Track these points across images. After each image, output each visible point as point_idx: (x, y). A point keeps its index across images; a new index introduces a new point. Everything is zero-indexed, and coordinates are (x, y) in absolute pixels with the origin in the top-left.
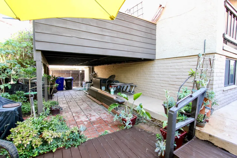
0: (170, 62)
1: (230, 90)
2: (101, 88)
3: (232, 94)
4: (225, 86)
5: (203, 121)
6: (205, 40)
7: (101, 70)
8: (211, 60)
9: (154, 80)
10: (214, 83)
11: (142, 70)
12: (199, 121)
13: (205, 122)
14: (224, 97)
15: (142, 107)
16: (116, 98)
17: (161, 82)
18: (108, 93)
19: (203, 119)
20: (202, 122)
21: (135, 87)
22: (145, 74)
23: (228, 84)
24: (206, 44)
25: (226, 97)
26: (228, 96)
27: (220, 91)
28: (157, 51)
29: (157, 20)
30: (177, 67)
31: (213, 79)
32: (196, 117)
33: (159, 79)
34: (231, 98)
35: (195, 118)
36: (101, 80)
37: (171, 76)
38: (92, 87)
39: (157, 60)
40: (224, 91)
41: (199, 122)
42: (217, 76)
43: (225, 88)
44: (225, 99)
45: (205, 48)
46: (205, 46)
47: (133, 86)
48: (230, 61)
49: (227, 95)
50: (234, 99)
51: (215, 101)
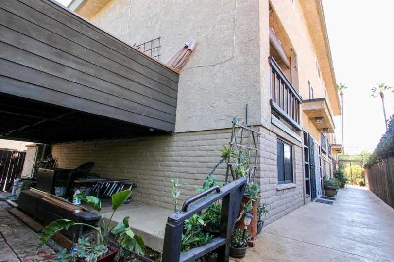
0: (198, 137)
1: (287, 191)
2: (53, 192)
3: (290, 198)
4: (279, 184)
5: (241, 243)
6: (247, 105)
7: (66, 152)
8: (254, 133)
9: (169, 173)
10: (262, 174)
11: (150, 152)
12: (236, 245)
13: (246, 246)
14: (279, 202)
15: (127, 226)
16: (82, 211)
17: (181, 175)
18: (67, 200)
19: (243, 240)
20: (241, 246)
21: (133, 187)
22: (155, 161)
23: (284, 181)
24: (248, 110)
25: (282, 201)
26: (285, 200)
27: (272, 191)
28: (178, 118)
29: (181, 67)
30: (208, 147)
31: (260, 168)
32: (228, 237)
33: (179, 169)
34: (289, 203)
35: (225, 237)
36: (56, 173)
37: (198, 163)
38: (32, 189)
39: (177, 134)
40: (278, 190)
41: (236, 247)
42: (265, 163)
43: (279, 185)
44: (281, 206)
45: (246, 117)
46: (247, 114)
47: (130, 185)
48: (283, 144)
49: (283, 199)
50: (295, 207)
51: (265, 206)
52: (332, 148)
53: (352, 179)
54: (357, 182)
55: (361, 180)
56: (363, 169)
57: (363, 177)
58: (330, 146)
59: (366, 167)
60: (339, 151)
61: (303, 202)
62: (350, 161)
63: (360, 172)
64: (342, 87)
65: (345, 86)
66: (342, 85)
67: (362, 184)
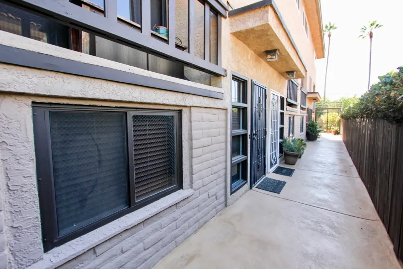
52: (307, 96)
53: (327, 126)
54: (332, 130)
55: (336, 128)
56: (340, 118)
57: (339, 125)
58: (304, 95)
59: (342, 117)
60: (315, 99)
61: (224, 204)
62: (328, 109)
63: (337, 120)
64: (331, 27)
65: (335, 26)
66: (332, 25)
67: (337, 133)
